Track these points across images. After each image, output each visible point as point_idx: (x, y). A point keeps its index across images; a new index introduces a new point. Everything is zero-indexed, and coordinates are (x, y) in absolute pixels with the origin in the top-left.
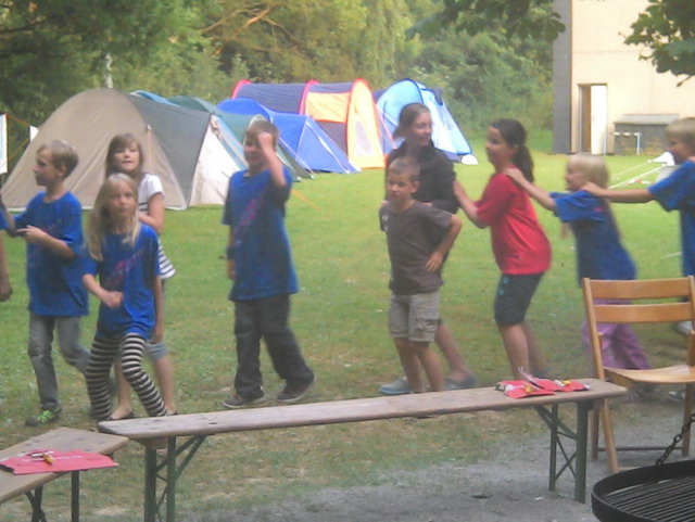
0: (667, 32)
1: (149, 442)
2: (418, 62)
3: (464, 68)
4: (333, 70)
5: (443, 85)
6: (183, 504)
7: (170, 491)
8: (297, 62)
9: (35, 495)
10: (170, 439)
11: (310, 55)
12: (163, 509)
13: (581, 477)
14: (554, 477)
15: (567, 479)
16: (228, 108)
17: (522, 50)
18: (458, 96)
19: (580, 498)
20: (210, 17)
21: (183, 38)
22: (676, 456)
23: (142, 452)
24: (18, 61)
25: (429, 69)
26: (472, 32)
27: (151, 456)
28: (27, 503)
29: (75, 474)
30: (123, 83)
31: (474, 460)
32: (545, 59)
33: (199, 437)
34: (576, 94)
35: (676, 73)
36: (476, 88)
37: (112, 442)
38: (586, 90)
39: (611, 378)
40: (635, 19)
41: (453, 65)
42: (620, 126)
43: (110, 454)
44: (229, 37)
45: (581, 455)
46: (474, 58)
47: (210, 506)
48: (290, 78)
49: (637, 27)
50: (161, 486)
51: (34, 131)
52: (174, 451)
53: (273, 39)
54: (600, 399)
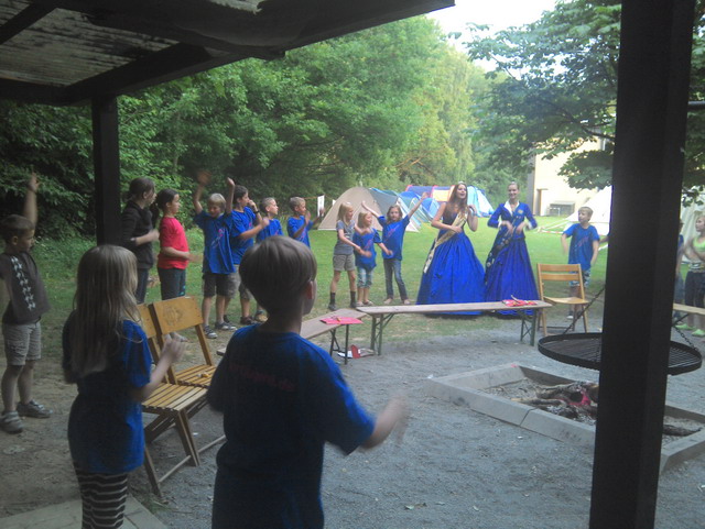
0: (574, 171)
1: (374, 315)
2: (475, 179)
3: (493, 182)
4: (443, 182)
5: (484, 188)
6: (385, 338)
7: (380, 333)
8: (430, 179)
9: (333, 332)
10: (381, 315)
11: (435, 176)
12: (378, 340)
13: (533, 336)
14: (522, 336)
15: (527, 337)
16: (404, 195)
17: (515, 176)
18: (490, 192)
19: (532, 344)
20: (398, 162)
21: (388, 169)
22: (570, 332)
23: (371, 319)
24: (329, 176)
25: (479, 182)
26: (499, 170)
27: (374, 320)
28: (330, 334)
29: (348, 325)
30: (366, 184)
31: (492, 328)
32: (524, 179)
33: (392, 314)
34: (536, 193)
35: (577, 188)
36: (497, 190)
37: (361, 314)
38: (540, 191)
39: (546, 300)
40: (562, 166)
41: (489, 181)
42: (552, 205)
43: (360, 319)
44: (405, 169)
45: (533, 328)
46: (497, 179)
47: (394, 340)
48: (427, 184)
49: (562, 169)
50: (377, 331)
51: (334, 201)
52: (382, 319)
53: (421, 170)
54: (542, 308)
